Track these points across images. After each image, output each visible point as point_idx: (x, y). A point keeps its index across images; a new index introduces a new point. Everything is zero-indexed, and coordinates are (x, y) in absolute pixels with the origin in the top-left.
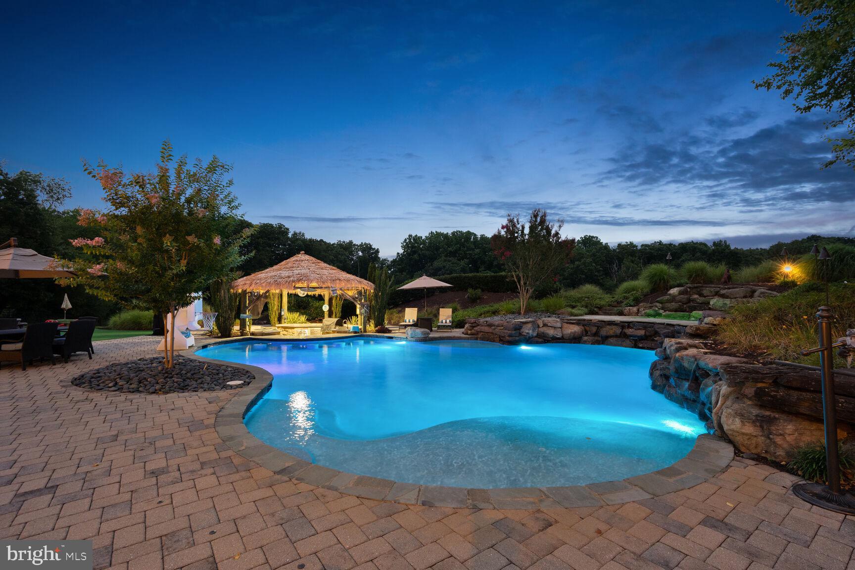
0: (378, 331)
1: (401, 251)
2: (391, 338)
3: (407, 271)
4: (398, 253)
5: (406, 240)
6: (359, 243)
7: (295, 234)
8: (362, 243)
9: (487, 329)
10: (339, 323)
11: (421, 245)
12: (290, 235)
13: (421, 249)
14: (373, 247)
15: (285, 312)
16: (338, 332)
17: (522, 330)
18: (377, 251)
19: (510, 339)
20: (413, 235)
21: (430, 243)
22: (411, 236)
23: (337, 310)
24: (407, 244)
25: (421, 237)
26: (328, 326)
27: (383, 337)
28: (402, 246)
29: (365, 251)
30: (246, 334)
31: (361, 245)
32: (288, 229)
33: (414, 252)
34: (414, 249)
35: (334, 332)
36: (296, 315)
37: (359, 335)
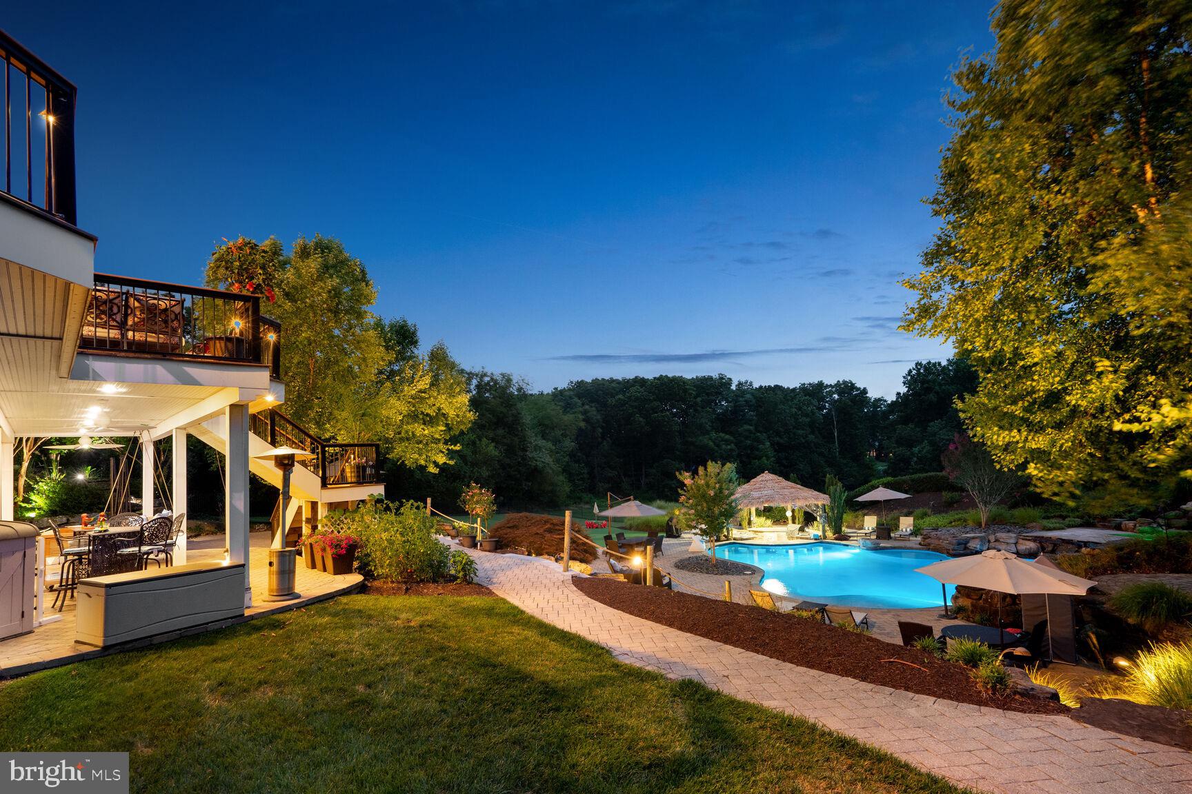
0: (836, 539)
1: (903, 390)
2: (847, 545)
3: (916, 420)
4: (898, 394)
5: (910, 371)
6: (833, 382)
7: (740, 384)
8: (838, 381)
9: (936, 542)
10: (802, 530)
11: (939, 375)
12: (733, 387)
13: (940, 385)
14: (858, 385)
15: (754, 518)
16: (801, 538)
17: (969, 544)
18: (865, 391)
19: (954, 552)
20: (924, 362)
21: (956, 371)
22: (920, 364)
23: (800, 516)
24: (912, 377)
25: (939, 364)
26: (792, 532)
27: (840, 544)
28: (904, 383)
29: (844, 393)
30: (730, 539)
31: (838, 384)
32: (730, 379)
33: (928, 390)
34: (926, 385)
35: (797, 538)
36: (762, 519)
37: (820, 541)
